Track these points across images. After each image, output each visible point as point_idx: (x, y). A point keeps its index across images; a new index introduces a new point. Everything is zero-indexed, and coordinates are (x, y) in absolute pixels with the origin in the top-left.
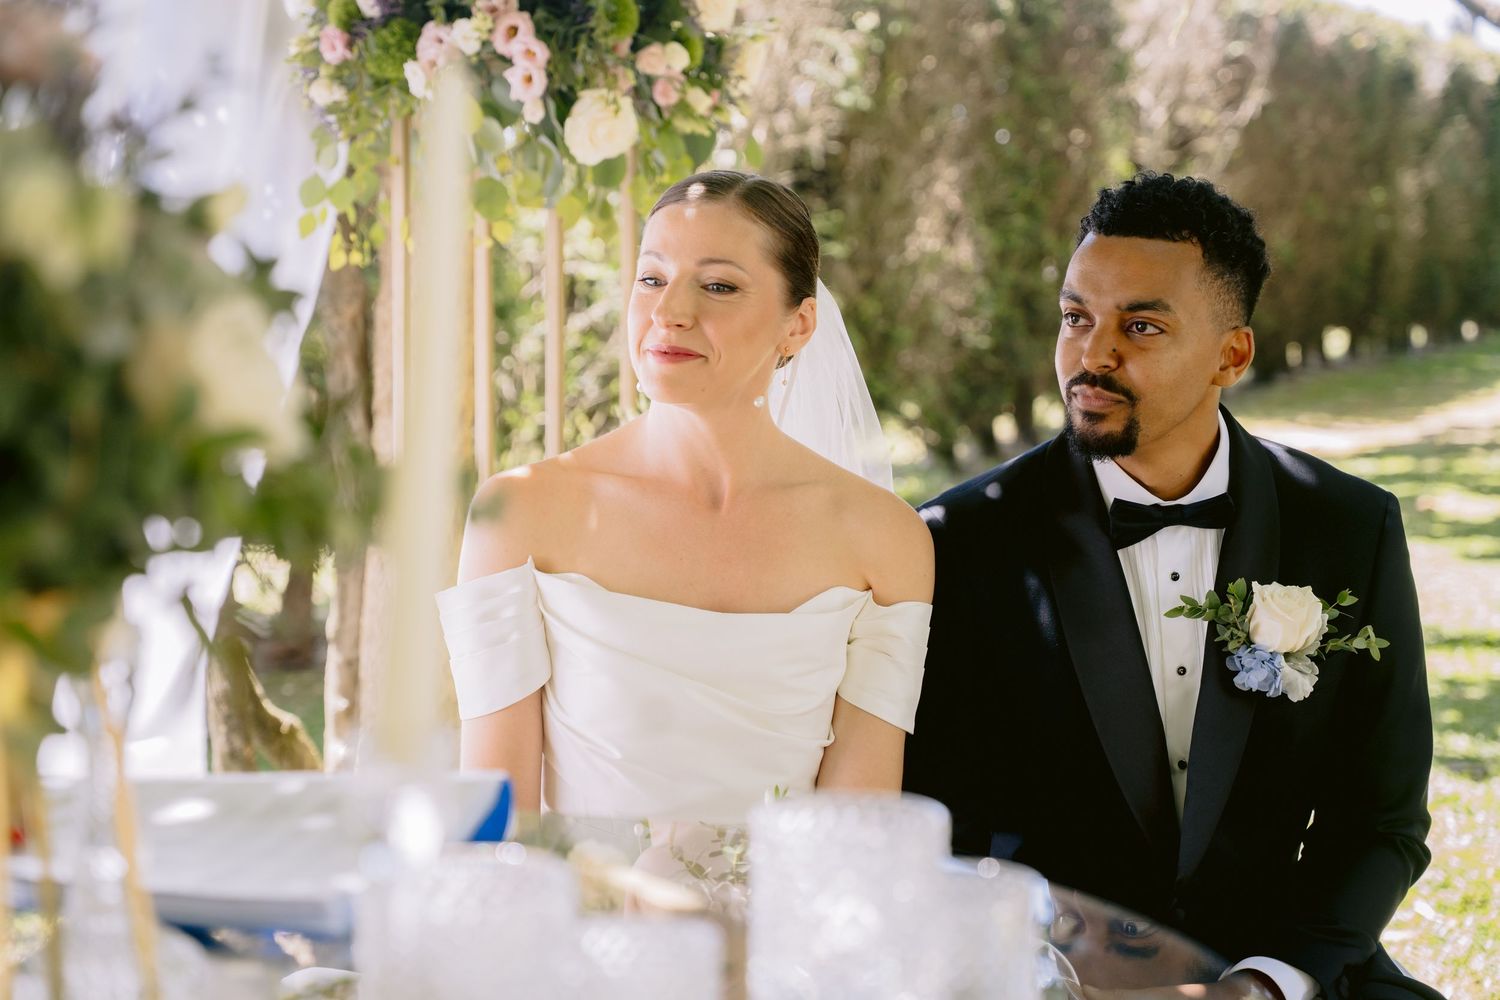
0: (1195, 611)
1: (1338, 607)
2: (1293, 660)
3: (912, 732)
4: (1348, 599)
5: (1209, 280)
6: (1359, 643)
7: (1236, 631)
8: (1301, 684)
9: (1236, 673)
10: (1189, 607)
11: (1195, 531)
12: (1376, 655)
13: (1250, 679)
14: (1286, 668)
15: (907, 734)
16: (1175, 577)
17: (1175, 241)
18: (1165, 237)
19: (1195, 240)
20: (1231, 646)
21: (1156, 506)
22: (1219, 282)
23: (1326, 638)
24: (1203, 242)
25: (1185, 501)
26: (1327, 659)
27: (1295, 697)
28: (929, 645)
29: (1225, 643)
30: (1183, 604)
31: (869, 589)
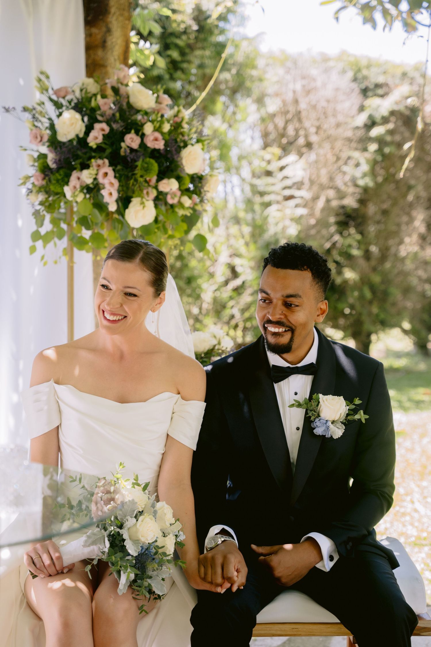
0: (299, 405)
1: (354, 404)
2: (335, 424)
3: (195, 450)
4: (357, 401)
5: (314, 285)
6: (357, 417)
7: (313, 413)
8: (338, 432)
9: (314, 428)
10: (297, 404)
11: (304, 376)
12: (364, 421)
13: (319, 431)
14: (332, 426)
15: (194, 451)
16: (296, 394)
17: (302, 271)
18: (299, 269)
19: (309, 270)
20: (312, 418)
21: (289, 367)
22: (317, 285)
23: (348, 415)
24: (312, 271)
25: (299, 365)
26: (348, 423)
27: (335, 437)
28: (204, 418)
29: (310, 417)
30: (294, 402)
31: (179, 393)
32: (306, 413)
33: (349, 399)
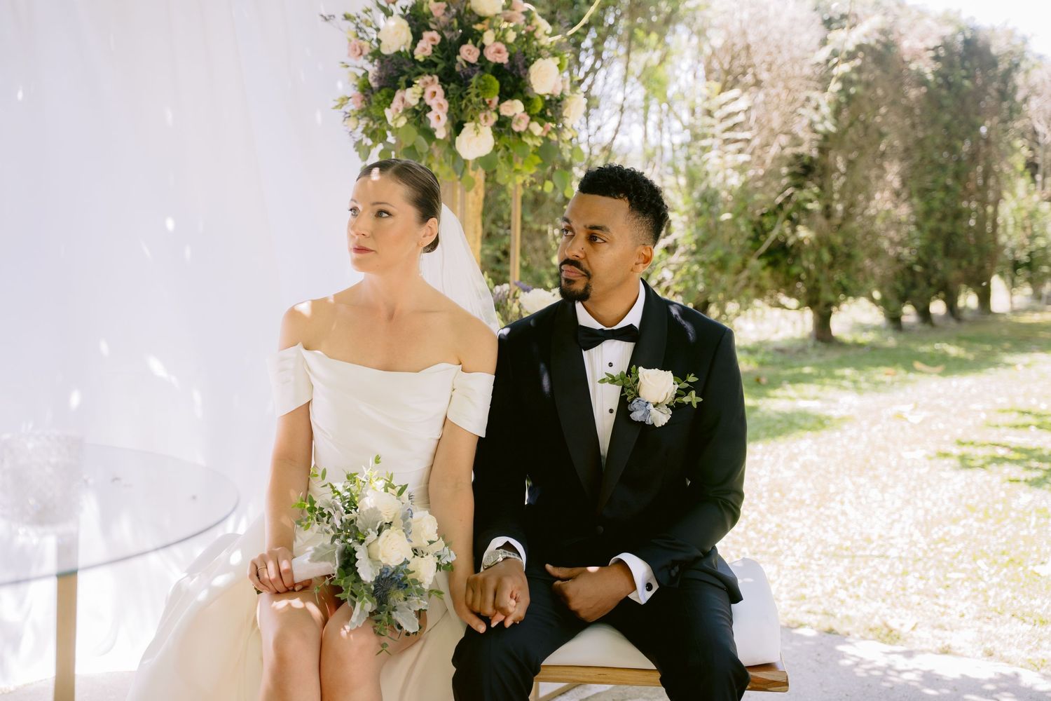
0: (613, 380)
2: (659, 407)
3: (483, 435)
5: (631, 219)
6: (686, 400)
7: (630, 391)
8: (661, 418)
9: (631, 412)
10: (610, 379)
11: (621, 343)
12: (695, 406)
13: (637, 416)
14: (653, 410)
15: (480, 438)
16: (611, 365)
17: (616, 199)
18: (611, 196)
19: (626, 199)
20: (629, 399)
21: (602, 330)
22: (637, 220)
23: (677, 396)
24: (630, 199)
25: (615, 328)
27: (658, 424)
28: (493, 395)
29: (626, 396)
30: (605, 376)
31: (460, 364)
32: (623, 391)
33: (680, 375)
